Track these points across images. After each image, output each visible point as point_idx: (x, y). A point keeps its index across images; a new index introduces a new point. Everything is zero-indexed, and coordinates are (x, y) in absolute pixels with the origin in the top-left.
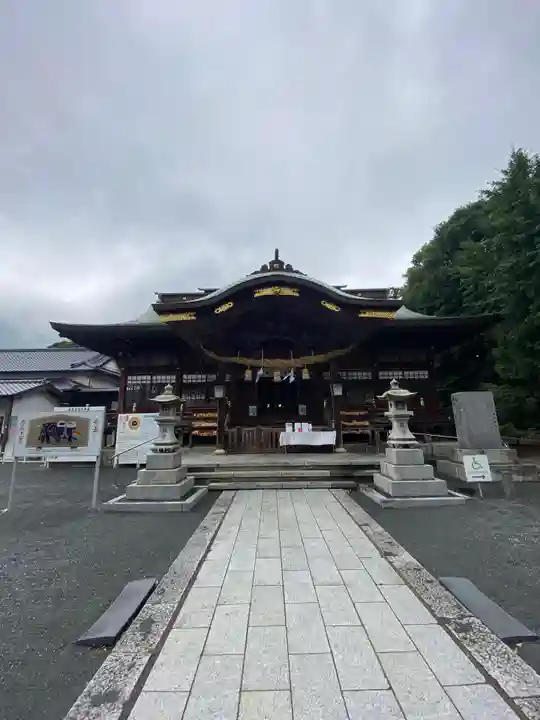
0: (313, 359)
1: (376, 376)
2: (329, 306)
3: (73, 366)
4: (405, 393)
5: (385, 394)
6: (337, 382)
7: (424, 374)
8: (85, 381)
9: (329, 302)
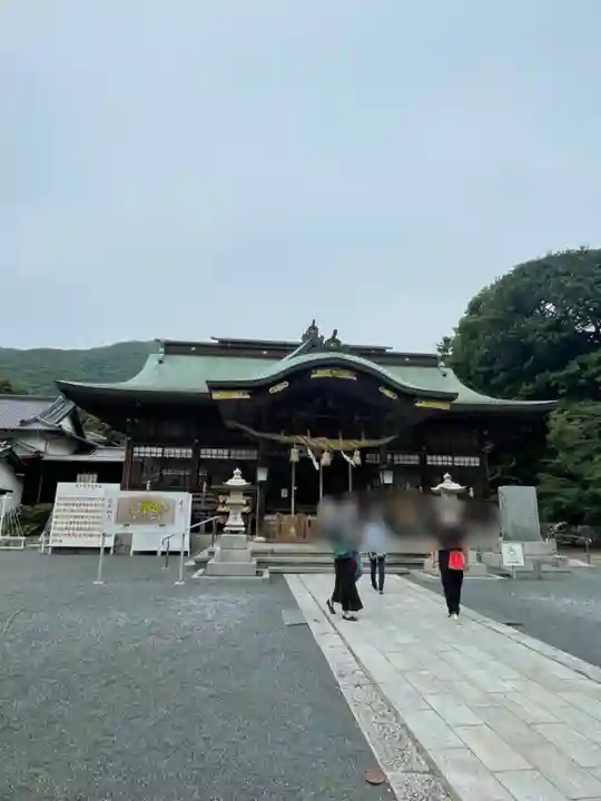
0: (364, 443)
1: (423, 460)
2: (388, 393)
3: (23, 422)
4: (456, 487)
5: (439, 486)
6: (388, 469)
7: (474, 462)
8: (40, 446)
9: (386, 388)
